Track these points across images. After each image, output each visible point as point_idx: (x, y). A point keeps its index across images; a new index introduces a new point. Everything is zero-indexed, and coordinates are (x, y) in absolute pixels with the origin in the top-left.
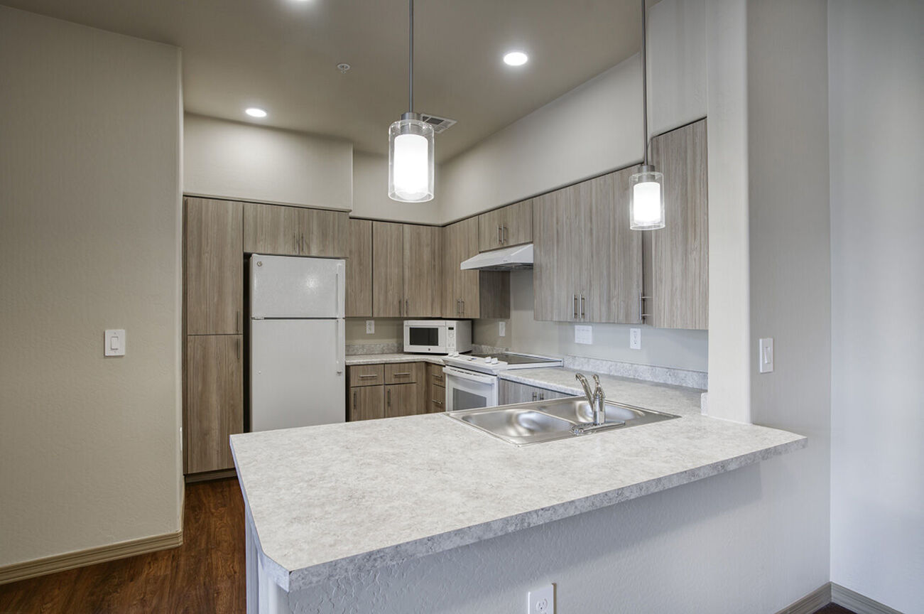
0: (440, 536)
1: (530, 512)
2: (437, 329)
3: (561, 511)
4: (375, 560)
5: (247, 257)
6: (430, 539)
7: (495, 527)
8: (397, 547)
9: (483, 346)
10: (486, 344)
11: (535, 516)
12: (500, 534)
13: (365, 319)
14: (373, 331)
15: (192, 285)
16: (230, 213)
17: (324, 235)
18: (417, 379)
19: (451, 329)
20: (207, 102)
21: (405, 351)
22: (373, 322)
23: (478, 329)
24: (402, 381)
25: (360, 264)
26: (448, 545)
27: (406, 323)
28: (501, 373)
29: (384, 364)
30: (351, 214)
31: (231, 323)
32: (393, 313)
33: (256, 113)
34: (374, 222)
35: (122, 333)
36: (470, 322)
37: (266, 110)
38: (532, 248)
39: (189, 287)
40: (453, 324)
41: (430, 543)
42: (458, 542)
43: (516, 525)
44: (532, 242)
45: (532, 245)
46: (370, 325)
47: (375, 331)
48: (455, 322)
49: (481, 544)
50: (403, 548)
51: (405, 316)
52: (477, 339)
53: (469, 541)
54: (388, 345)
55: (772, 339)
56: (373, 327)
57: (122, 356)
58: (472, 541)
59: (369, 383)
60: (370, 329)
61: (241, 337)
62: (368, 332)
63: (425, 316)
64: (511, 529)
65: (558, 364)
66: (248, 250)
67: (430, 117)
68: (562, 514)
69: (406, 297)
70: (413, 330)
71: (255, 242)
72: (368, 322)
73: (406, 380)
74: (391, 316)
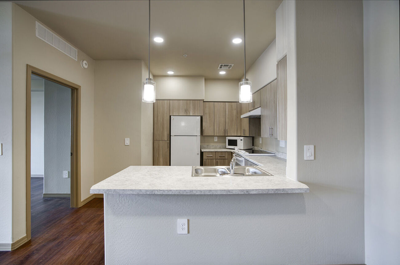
0: (126, 190)
1: (155, 190)
2: (237, 140)
3: (167, 192)
4: (109, 191)
5: (170, 116)
6: (123, 190)
7: (143, 191)
8: (115, 190)
9: (255, 147)
10: (256, 146)
11: (156, 191)
12: (144, 193)
13: (214, 136)
14: (217, 141)
15: (155, 125)
16: (166, 104)
17: (194, 108)
18: (228, 157)
19: (241, 140)
20: (157, 72)
21: (227, 148)
22: (217, 137)
23: (255, 140)
24: (222, 158)
25: (210, 117)
26: (129, 193)
27: (227, 138)
28: (245, 157)
29: (216, 152)
30: (204, 101)
31: (166, 138)
32: (222, 134)
33: (171, 73)
34: (215, 103)
35: (129, 139)
36: (252, 138)
37: (174, 72)
38: (260, 109)
39: (155, 126)
40: (242, 138)
41: (123, 191)
42: (131, 192)
43: (150, 192)
44: (260, 107)
45: (260, 108)
46: (216, 138)
47: (218, 140)
48: (243, 137)
49: (138, 195)
50: (116, 190)
51: (226, 135)
52: (254, 145)
53: (134, 193)
54: (222, 146)
55: (313, 146)
56: (217, 139)
57: (128, 145)
58: (136, 193)
59: (210, 158)
60: (216, 140)
61: (169, 141)
62: (215, 141)
63: (234, 135)
64: (148, 193)
65: (274, 155)
66: (170, 115)
67: (223, 65)
68: (166, 193)
69: (227, 128)
70: (229, 140)
71: (173, 112)
72: (215, 137)
73: (224, 158)
74: (221, 135)
